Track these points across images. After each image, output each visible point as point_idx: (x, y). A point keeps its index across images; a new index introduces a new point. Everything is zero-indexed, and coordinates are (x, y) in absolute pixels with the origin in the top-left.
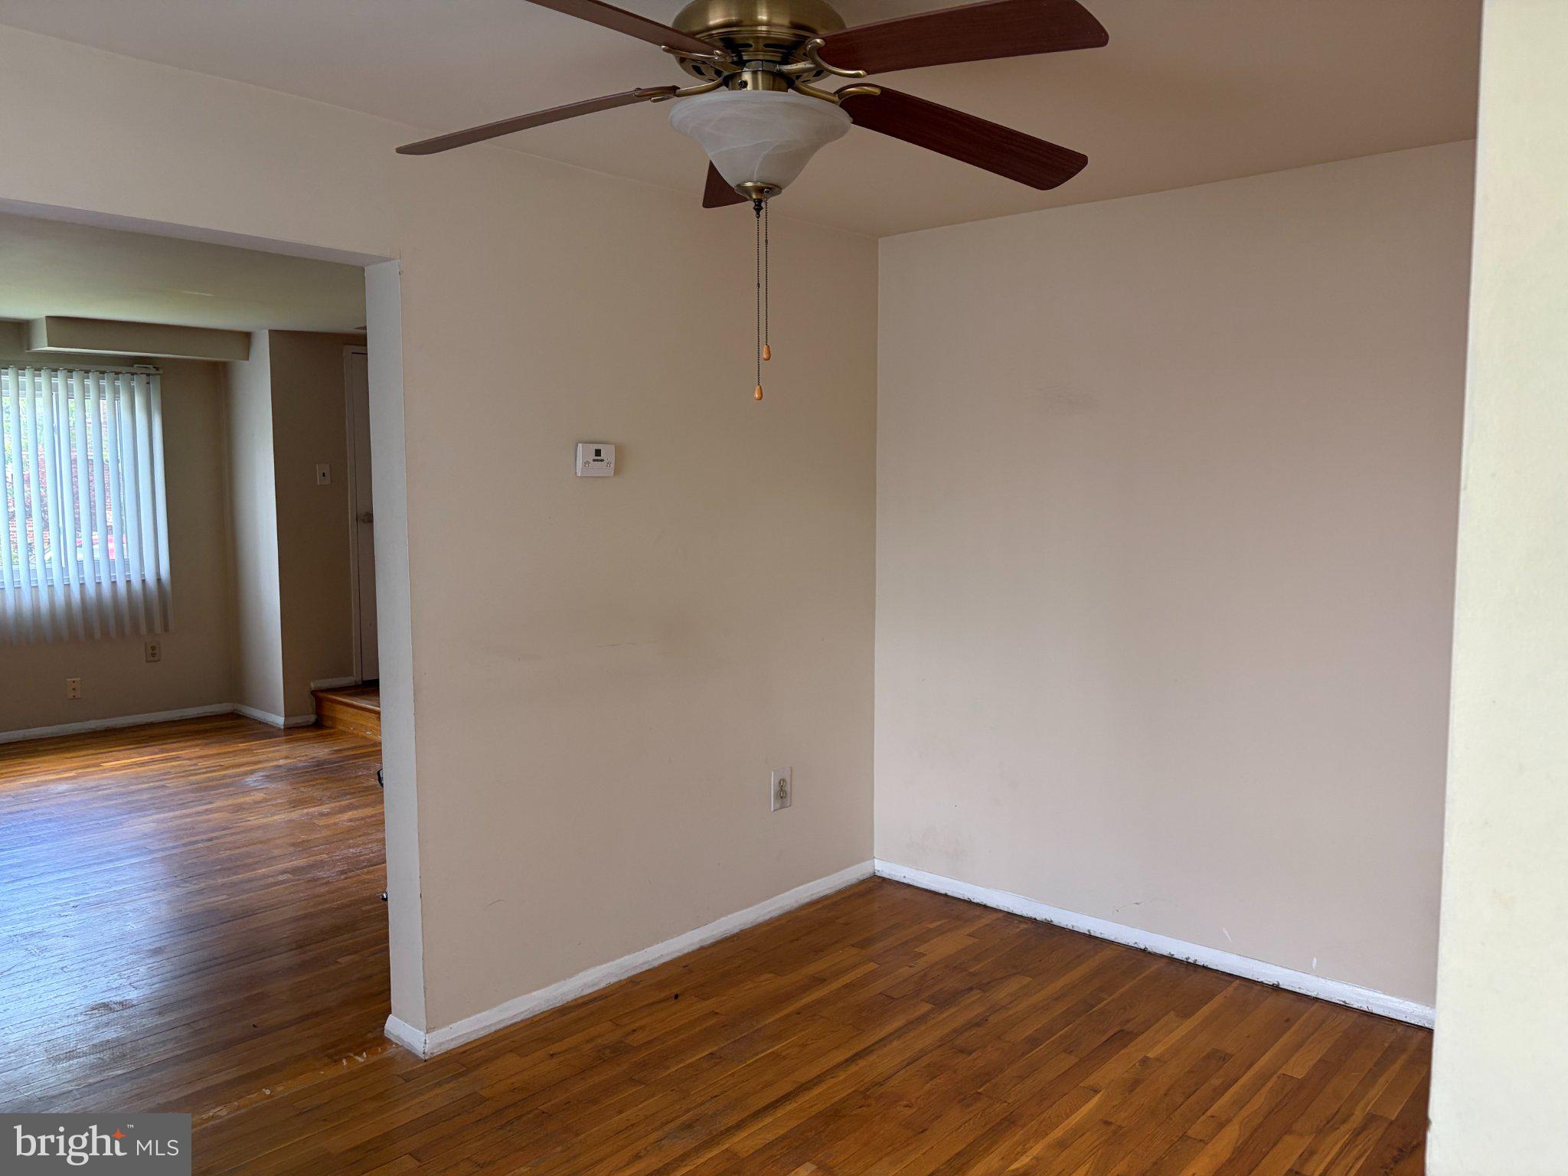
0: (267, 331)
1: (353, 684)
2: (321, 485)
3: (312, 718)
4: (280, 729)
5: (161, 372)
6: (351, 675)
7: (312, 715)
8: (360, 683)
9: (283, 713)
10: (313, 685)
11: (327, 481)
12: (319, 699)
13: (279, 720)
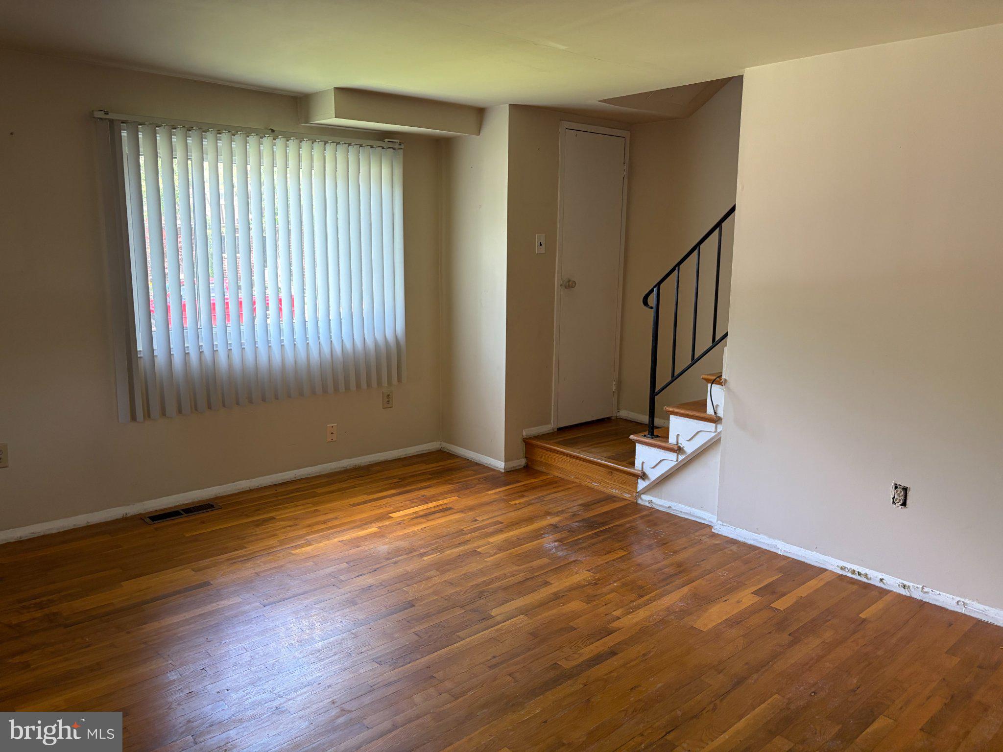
0: (508, 105)
1: (551, 431)
2: (537, 254)
3: (523, 462)
4: (502, 473)
5: (402, 147)
6: (549, 423)
7: (523, 459)
8: (556, 430)
9: (504, 460)
10: (525, 433)
11: (542, 250)
12: (529, 444)
13: (500, 465)
